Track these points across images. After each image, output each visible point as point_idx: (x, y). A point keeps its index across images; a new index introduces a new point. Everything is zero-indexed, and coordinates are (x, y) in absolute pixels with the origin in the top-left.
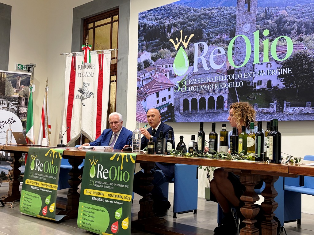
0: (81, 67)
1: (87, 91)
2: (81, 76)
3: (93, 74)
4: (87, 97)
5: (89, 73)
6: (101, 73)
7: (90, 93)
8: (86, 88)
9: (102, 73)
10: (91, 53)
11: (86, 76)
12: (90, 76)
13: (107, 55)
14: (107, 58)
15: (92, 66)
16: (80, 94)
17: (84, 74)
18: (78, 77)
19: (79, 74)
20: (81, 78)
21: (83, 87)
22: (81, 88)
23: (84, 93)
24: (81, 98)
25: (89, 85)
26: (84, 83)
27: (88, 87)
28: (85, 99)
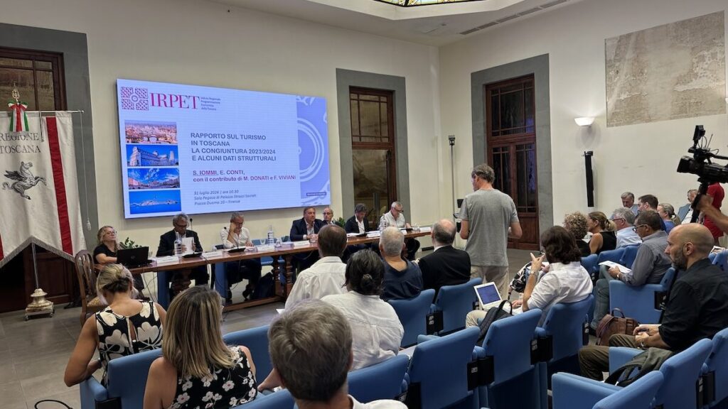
0: (4, 137)
2: (8, 151)
3: (35, 148)
4: (32, 186)
5: (29, 147)
6: (54, 146)
7: (36, 178)
8: (27, 171)
10: (27, 115)
11: (24, 151)
12: (30, 151)
14: (64, 122)
15: (32, 136)
16: (11, 182)
19: (4, 149)
20: (9, 155)
21: (22, 169)
23: (26, 178)
24: (13, 187)
25: (31, 165)
26: (22, 162)
27: (30, 169)
28: (29, 188)
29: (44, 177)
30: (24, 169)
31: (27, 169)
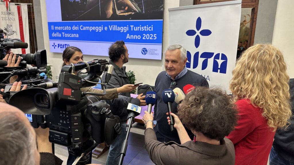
0: (4, 13)
1: (11, 30)
2: (5, 19)
3: (13, 19)
4: (12, 34)
6: (20, 18)
7: (13, 32)
8: (10, 28)
9: (22, 19)
10: (10, 5)
11: (9, 20)
12: (11, 20)
13: (24, 7)
14: (24, 9)
15: (12, 13)
17: (7, 19)
18: (3, 20)
19: (3, 18)
20: (5, 21)
21: (7, 27)
22: (6, 27)
23: (9, 31)
25: (11, 26)
26: (8, 24)
27: (11, 27)
28: (10, 35)
29: (16, 31)
30: (8, 27)
31: (10, 27)
